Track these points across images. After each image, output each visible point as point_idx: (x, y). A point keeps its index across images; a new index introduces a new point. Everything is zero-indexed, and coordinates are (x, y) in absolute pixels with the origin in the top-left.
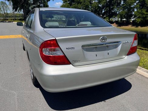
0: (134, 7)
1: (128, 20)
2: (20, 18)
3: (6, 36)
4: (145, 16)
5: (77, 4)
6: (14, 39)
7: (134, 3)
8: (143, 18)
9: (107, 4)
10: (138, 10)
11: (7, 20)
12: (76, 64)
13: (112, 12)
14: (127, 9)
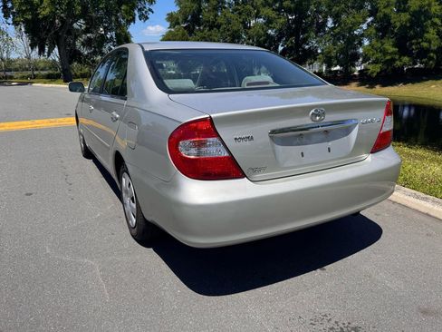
0: (362, 35)
1: (346, 69)
2: (46, 72)
3: (25, 122)
4: (388, 57)
5: (210, 30)
6: (49, 129)
7: (360, 23)
8: (387, 62)
9: (289, 27)
10: (374, 41)
11: (11, 77)
12: (258, 176)
13: (304, 50)
14: (343, 40)
